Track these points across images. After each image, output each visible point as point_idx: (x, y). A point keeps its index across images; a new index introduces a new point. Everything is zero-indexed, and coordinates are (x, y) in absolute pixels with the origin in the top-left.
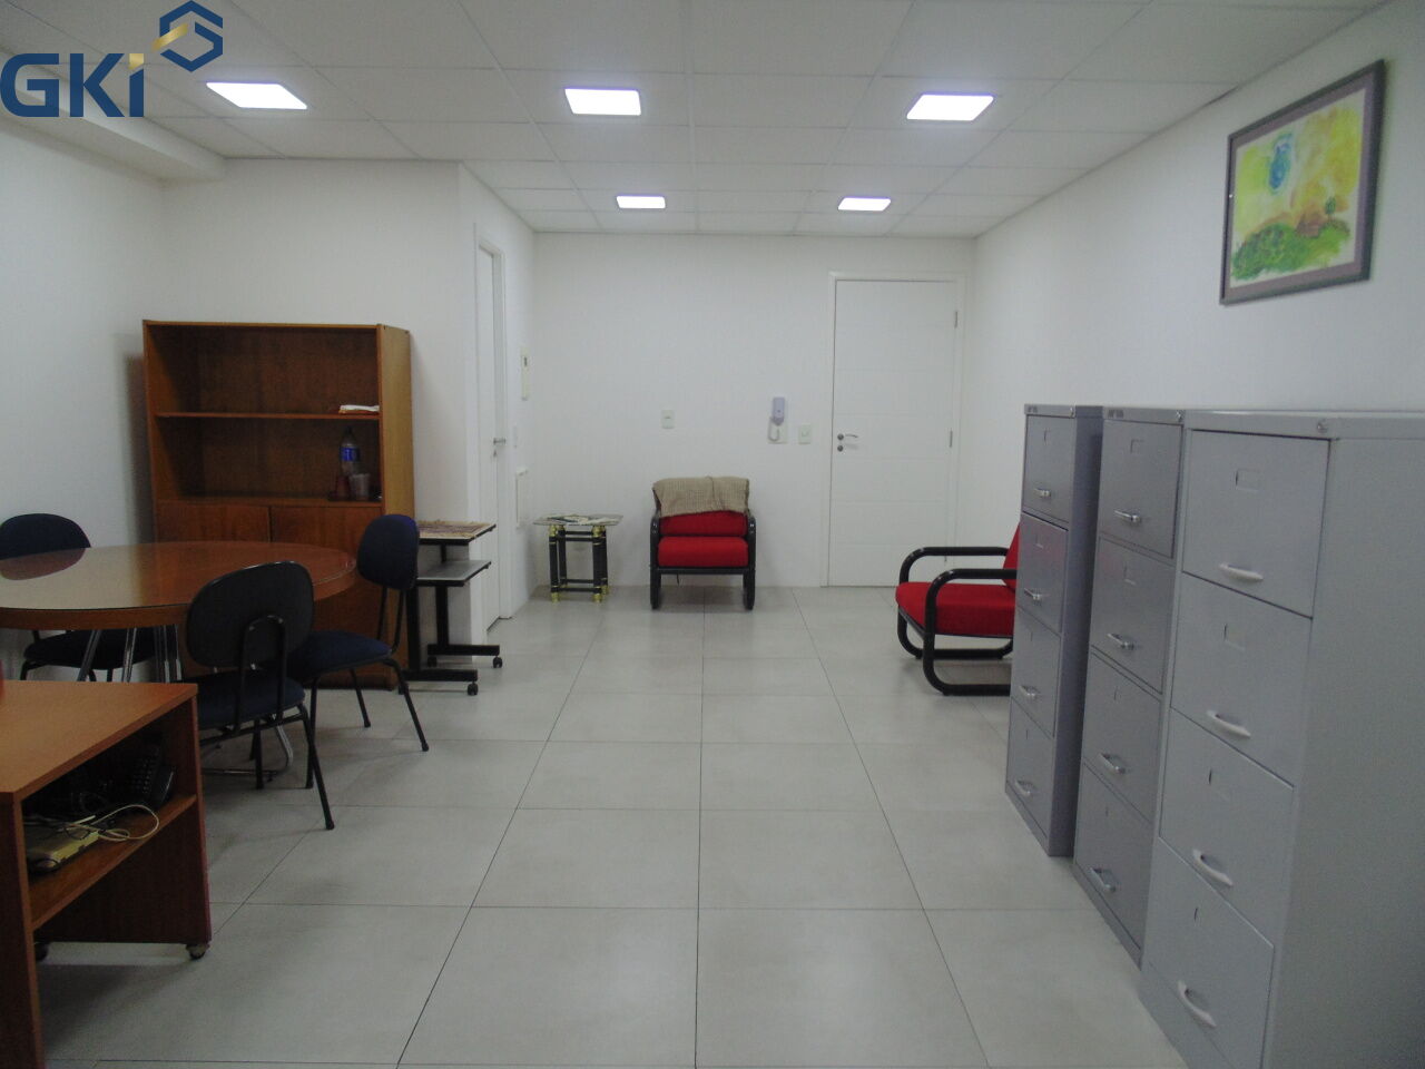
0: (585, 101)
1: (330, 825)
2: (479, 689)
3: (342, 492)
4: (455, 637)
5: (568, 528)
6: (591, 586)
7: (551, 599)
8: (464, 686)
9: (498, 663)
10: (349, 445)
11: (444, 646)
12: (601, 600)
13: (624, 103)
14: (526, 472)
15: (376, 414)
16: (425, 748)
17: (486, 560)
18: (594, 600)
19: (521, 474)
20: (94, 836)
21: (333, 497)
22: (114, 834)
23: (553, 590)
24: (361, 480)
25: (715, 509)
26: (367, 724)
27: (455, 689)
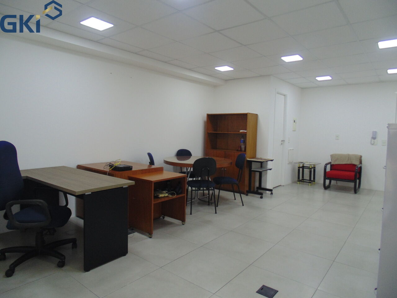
0: (287, 59)
1: (216, 213)
2: (263, 197)
3: (239, 149)
4: (263, 186)
5: (305, 165)
6: (308, 181)
7: (297, 183)
8: (260, 196)
9: (272, 193)
10: (242, 139)
11: (260, 187)
12: (311, 185)
13: (297, 58)
14: (293, 149)
15: (246, 132)
16: (243, 205)
17: (270, 168)
18: (309, 185)
19: (290, 150)
20: (167, 195)
21: (237, 150)
22: (170, 196)
23: (298, 181)
24: (243, 147)
25: (349, 163)
26: (235, 199)
27: (257, 196)
